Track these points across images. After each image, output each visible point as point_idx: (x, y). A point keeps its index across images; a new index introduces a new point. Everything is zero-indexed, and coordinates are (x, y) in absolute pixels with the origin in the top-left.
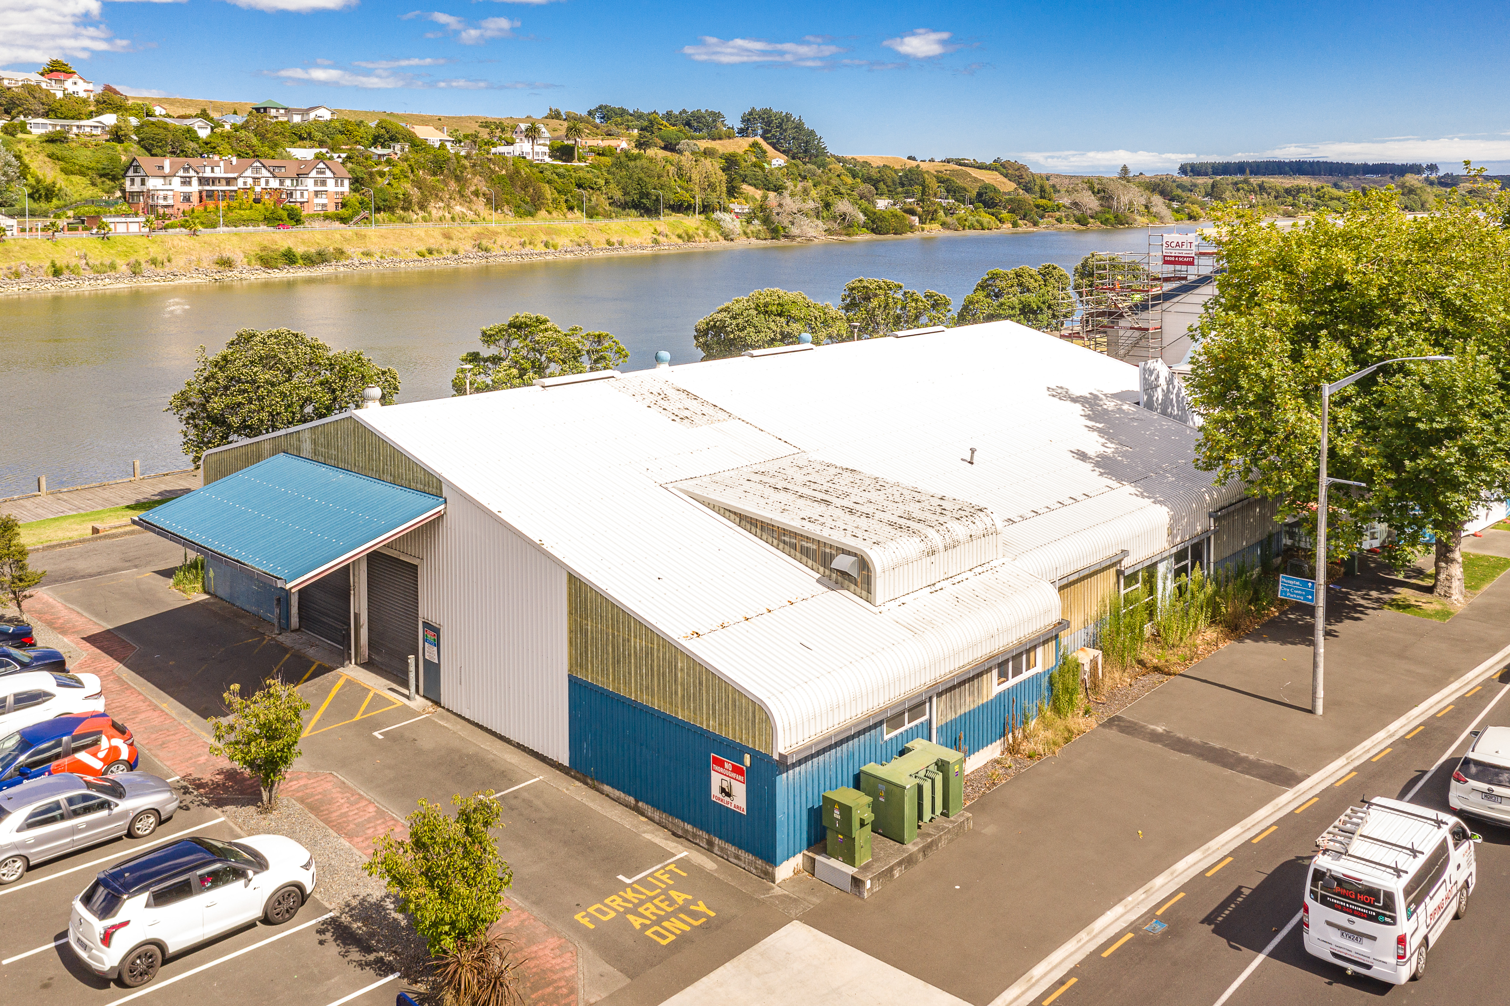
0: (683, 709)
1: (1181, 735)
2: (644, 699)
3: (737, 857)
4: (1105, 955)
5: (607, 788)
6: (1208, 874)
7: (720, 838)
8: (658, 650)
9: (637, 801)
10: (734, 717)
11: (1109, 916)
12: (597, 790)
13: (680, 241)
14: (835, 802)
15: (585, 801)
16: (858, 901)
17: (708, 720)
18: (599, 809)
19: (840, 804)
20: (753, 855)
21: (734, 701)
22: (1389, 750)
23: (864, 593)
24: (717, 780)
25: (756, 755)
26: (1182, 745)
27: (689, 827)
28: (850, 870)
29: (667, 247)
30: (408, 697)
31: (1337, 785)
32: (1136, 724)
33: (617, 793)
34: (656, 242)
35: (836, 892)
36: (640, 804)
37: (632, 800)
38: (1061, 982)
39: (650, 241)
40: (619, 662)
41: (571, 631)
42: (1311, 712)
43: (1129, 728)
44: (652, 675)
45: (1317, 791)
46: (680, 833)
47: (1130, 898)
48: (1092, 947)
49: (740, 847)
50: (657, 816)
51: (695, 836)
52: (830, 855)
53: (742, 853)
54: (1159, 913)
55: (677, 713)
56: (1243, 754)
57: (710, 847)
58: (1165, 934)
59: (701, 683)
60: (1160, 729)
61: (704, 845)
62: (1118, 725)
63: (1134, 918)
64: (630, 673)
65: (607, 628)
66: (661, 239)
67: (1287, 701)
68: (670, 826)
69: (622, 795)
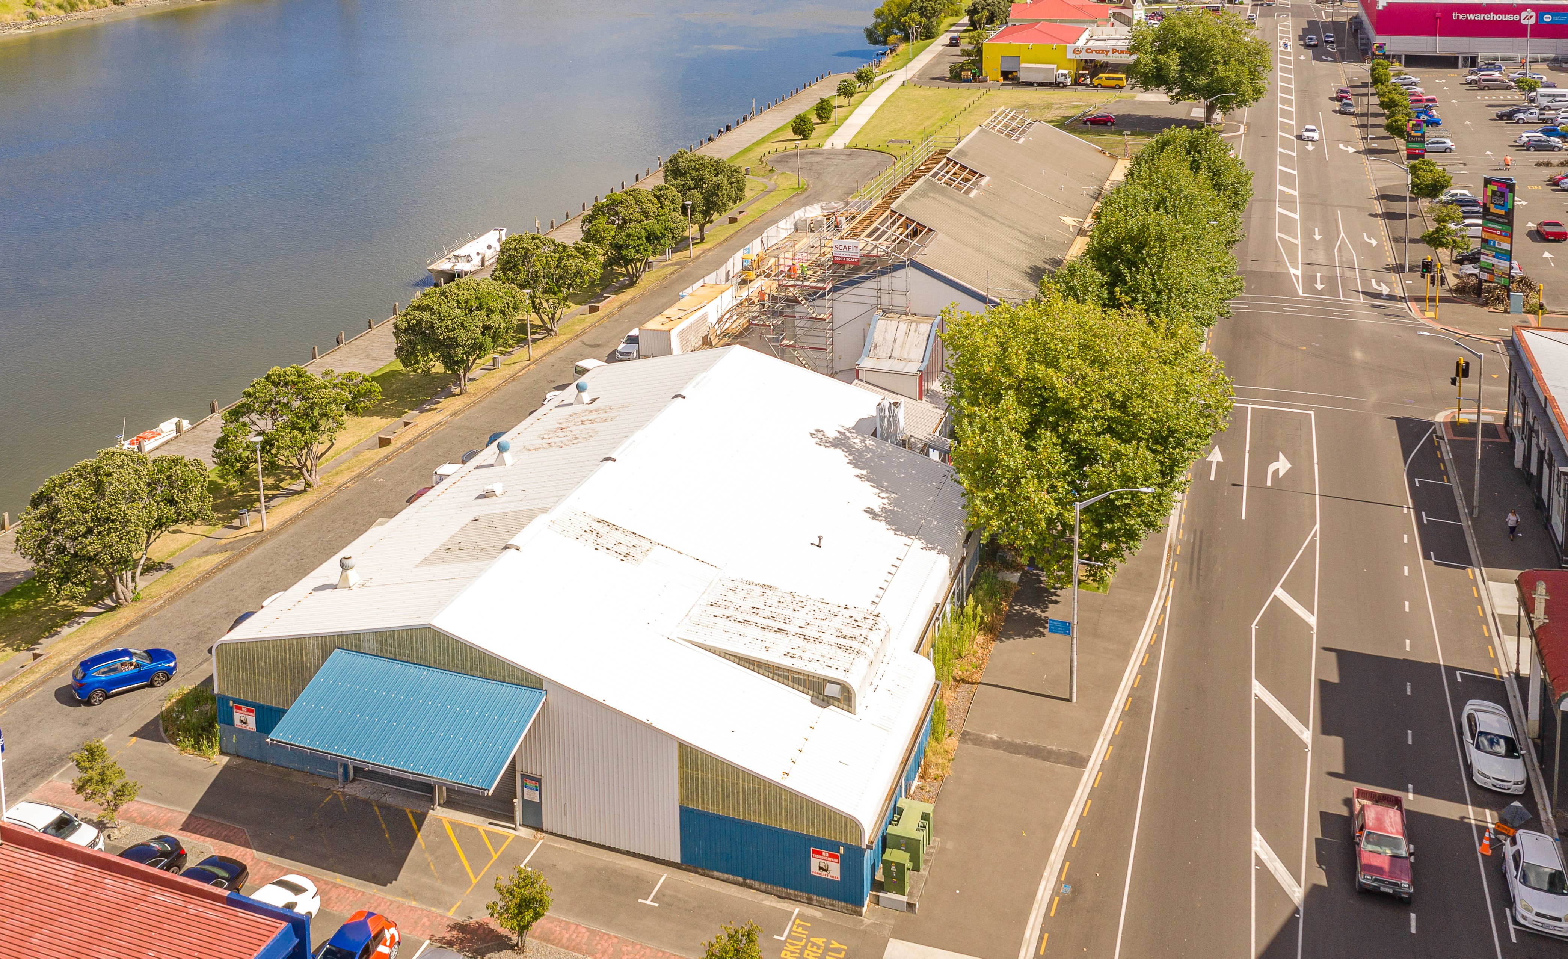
0: (786, 823)
1: (1009, 739)
2: (753, 819)
3: (832, 905)
4: (1052, 914)
5: (716, 874)
6: (1074, 845)
7: (818, 895)
8: (764, 789)
9: (745, 879)
10: (829, 826)
11: (1041, 888)
12: (708, 876)
13: (62, 13)
14: (892, 862)
15: (707, 886)
16: (913, 915)
17: (808, 828)
18: (721, 890)
19: (895, 863)
20: (845, 901)
21: (830, 818)
22: (1121, 723)
23: (846, 707)
24: (815, 863)
25: (847, 847)
26: (1013, 748)
27: (792, 892)
28: (904, 899)
29: (46, 23)
30: (514, 829)
31: (1106, 759)
32: (979, 735)
33: (726, 876)
34: (32, 17)
35: (898, 913)
36: (748, 881)
37: (741, 879)
38: (1041, 938)
39: (24, 16)
40: (728, 797)
41: (681, 779)
42: (1069, 700)
43: (978, 741)
44: (759, 804)
45: (1098, 767)
46: (784, 895)
47: (1045, 874)
48: (1043, 911)
49: (834, 898)
50: (763, 887)
51: (796, 896)
52: (886, 891)
53: (836, 903)
54: (1063, 879)
55: (781, 825)
56: (1049, 747)
57: (809, 902)
58: (1073, 892)
59: (802, 808)
60: (995, 737)
61: (805, 900)
62: (969, 739)
63: (1053, 886)
64: (739, 804)
65: (717, 775)
66: (37, 11)
67: (1052, 694)
68: (775, 892)
69: (731, 877)
